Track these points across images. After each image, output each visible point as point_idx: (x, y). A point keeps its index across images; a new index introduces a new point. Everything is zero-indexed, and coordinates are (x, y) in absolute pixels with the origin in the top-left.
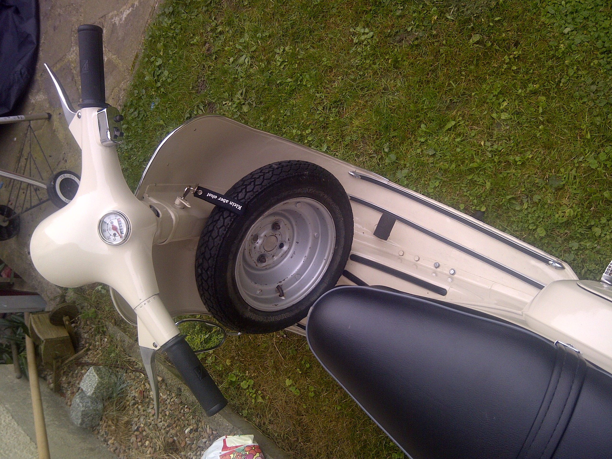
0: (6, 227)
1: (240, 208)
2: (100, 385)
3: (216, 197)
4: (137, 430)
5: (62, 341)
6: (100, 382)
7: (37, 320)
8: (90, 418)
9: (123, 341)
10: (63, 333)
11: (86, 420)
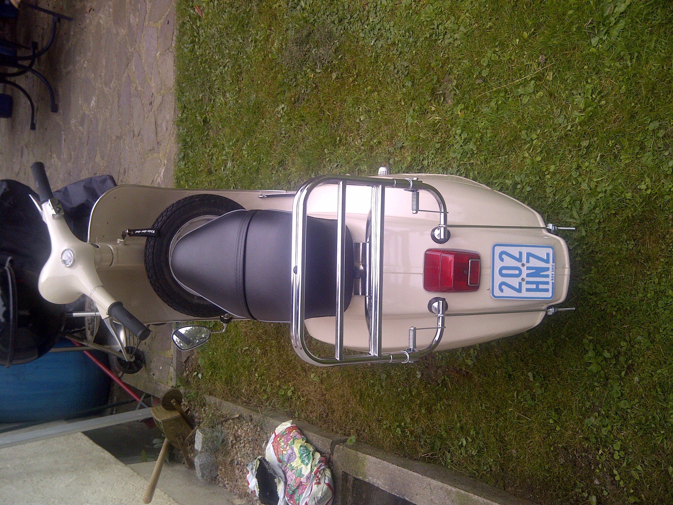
0: (134, 362)
1: (154, 232)
2: (205, 440)
3: (140, 231)
4: (237, 464)
5: (176, 419)
6: (204, 438)
7: (155, 410)
8: (208, 470)
9: (215, 403)
10: (176, 414)
11: (205, 472)
